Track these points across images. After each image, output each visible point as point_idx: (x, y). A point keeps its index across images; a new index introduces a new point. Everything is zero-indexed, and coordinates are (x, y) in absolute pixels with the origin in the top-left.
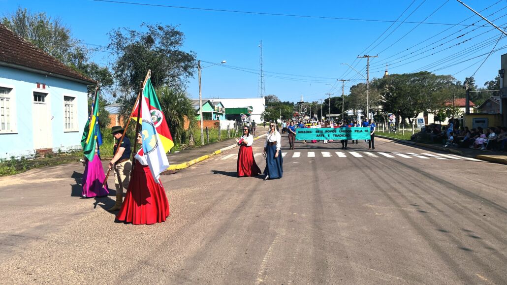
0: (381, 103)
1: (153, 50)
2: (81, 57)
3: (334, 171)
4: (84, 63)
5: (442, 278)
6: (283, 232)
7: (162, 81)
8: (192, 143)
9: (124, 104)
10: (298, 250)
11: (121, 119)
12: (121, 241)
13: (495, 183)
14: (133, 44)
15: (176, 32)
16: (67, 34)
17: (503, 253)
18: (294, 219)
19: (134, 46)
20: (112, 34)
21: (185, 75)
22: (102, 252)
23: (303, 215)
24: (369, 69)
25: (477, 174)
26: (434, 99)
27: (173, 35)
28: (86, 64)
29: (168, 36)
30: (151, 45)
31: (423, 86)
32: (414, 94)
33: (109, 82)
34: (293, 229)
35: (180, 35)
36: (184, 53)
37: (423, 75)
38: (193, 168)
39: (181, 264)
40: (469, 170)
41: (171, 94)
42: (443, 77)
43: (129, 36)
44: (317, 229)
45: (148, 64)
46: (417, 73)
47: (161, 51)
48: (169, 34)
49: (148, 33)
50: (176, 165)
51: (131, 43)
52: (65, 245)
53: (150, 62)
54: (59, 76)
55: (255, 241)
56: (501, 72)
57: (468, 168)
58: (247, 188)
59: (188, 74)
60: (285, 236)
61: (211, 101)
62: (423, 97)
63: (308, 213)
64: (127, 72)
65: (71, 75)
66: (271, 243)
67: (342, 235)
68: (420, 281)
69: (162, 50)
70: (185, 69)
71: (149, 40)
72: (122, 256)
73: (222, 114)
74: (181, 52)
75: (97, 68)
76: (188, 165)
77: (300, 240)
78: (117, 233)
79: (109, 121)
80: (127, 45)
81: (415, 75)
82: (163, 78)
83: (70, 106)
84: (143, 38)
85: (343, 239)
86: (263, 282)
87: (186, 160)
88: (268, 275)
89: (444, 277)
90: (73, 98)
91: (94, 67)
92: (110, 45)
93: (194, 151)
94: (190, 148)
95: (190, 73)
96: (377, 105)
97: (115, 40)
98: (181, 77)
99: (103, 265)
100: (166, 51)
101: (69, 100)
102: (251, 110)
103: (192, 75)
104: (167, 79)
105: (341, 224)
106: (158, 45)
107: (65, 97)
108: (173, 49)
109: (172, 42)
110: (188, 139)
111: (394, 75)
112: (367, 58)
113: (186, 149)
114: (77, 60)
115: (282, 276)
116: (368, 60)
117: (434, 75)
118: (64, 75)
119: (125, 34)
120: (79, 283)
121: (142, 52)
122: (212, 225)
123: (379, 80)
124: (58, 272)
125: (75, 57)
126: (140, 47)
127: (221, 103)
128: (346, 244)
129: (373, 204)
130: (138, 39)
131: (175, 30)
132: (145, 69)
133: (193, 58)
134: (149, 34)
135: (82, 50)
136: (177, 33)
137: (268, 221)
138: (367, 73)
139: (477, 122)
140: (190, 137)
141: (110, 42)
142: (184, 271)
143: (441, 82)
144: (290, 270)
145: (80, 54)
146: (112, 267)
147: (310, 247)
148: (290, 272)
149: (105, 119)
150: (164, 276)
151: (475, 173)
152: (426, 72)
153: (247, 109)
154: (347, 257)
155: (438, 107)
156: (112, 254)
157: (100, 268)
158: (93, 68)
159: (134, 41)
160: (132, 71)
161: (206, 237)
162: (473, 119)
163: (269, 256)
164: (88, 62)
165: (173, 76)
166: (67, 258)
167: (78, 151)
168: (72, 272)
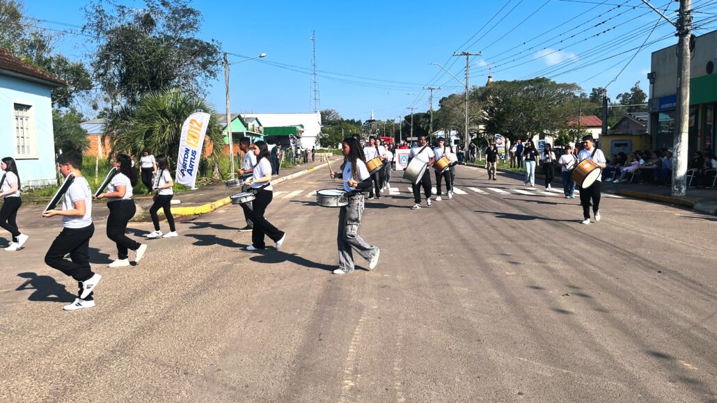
0: (484, 122)
1: (154, 37)
2: (42, 46)
3: (432, 214)
4: (46, 56)
5: (631, 369)
6: (372, 304)
7: (169, 84)
8: (217, 176)
9: (109, 118)
10: (400, 331)
11: (107, 141)
12: (111, 326)
13: (658, 226)
14: (122, 26)
15: (189, 10)
16: (18, 9)
17: (705, 326)
18: (385, 283)
19: (123, 29)
20: (89, 9)
21: (203, 74)
22: (79, 345)
23: (399, 277)
24: (469, 72)
25: (629, 215)
26: (554, 116)
27: (184, 15)
28: (48, 57)
29: (177, 15)
30: (151, 30)
31: (540, 98)
32: (527, 109)
33: (85, 85)
34: (388, 299)
35: (195, 15)
36: (201, 43)
37: (540, 82)
38: (221, 211)
39: (215, 362)
40: (616, 210)
41: (184, 102)
42: (565, 86)
43: (116, 14)
44: (424, 298)
45: (147, 58)
46: (532, 80)
47: (168, 38)
48: (178, 13)
49: (145, 10)
50: (194, 208)
51: (119, 25)
52: (17, 334)
53: (150, 54)
54: (6, 72)
55: (332, 319)
56: (650, 76)
57: (615, 208)
58: (308, 240)
59: (208, 74)
60: (377, 309)
61: (242, 116)
62: (540, 112)
63: (405, 273)
64: (114, 70)
65: (25, 71)
66: (357, 323)
67: (464, 305)
68: (599, 373)
69: (168, 36)
70: (204, 66)
71: (148, 22)
72: (114, 352)
73: (259, 136)
74: (197, 41)
75: (66, 63)
76: (214, 207)
77: (401, 314)
78: (105, 313)
79: (87, 144)
80: (113, 27)
81: (530, 82)
82: (170, 80)
83: (24, 119)
84: (137, 18)
85: (468, 313)
86: (356, 387)
87: (210, 200)
88: (361, 374)
89: (633, 367)
90: (28, 107)
91: (61, 61)
92: (85, 26)
93: (220, 187)
94: (215, 183)
95: (212, 72)
96: (478, 124)
97: (93, 19)
98: (199, 79)
99: (82, 367)
100: (174, 39)
101: (21, 109)
102: (302, 129)
103: (215, 76)
104: (176, 80)
105: (459, 289)
106: (162, 30)
107: (15, 104)
108: (185, 36)
109: (183, 25)
110: (211, 171)
111: (500, 83)
112: (466, 57)
113: (208, 185)
114: (35, 50)
115: (384, 376)
116: (467, 59)
117: (554, 83)
118: (13, 71)
119: (110, 10)
120: (40, 400)
121: (136, 39)
122: (260, 296)
123: (481, 88)
124: (4, 381)
125: (32, 46)
126: (133, 31)
127: (257, 119)
128: (473, 320)
129: (497, 258)
130: (130, 18)
131: (188, 7)
132: (142, 65)
133: (215, 50)
134: (146, 12)
135: (42, 36)
136: (191, 11)
137: (347, 288)
138: (467, 78)
139: (617, 145)
140: (214, 167)
141: (85, 22)
142: (221, 372)
143: (563, 92)
144: (395, 364)
145: (40, 41)
146: (97, 370)
147: (420, 327)
148: (396, 368)
149: (81, 140)
150: (188, 383)
151: (626, 214)
152: (544, 78)
153: (295, 128)
154: (479, 340)
155: (559, 127)
156: (97, 348)
157: (77, 372)
158: (59, 63)
159: (123, 23)
160: (122, 67)
161: (252, 314)
162: (612, 141)
163: (357, 344)
164: (52, 54)
165: (186, 77)
166: (19, 357)
167: (40, 189)
168: (26, 381)
